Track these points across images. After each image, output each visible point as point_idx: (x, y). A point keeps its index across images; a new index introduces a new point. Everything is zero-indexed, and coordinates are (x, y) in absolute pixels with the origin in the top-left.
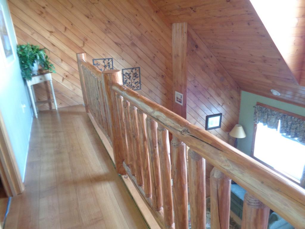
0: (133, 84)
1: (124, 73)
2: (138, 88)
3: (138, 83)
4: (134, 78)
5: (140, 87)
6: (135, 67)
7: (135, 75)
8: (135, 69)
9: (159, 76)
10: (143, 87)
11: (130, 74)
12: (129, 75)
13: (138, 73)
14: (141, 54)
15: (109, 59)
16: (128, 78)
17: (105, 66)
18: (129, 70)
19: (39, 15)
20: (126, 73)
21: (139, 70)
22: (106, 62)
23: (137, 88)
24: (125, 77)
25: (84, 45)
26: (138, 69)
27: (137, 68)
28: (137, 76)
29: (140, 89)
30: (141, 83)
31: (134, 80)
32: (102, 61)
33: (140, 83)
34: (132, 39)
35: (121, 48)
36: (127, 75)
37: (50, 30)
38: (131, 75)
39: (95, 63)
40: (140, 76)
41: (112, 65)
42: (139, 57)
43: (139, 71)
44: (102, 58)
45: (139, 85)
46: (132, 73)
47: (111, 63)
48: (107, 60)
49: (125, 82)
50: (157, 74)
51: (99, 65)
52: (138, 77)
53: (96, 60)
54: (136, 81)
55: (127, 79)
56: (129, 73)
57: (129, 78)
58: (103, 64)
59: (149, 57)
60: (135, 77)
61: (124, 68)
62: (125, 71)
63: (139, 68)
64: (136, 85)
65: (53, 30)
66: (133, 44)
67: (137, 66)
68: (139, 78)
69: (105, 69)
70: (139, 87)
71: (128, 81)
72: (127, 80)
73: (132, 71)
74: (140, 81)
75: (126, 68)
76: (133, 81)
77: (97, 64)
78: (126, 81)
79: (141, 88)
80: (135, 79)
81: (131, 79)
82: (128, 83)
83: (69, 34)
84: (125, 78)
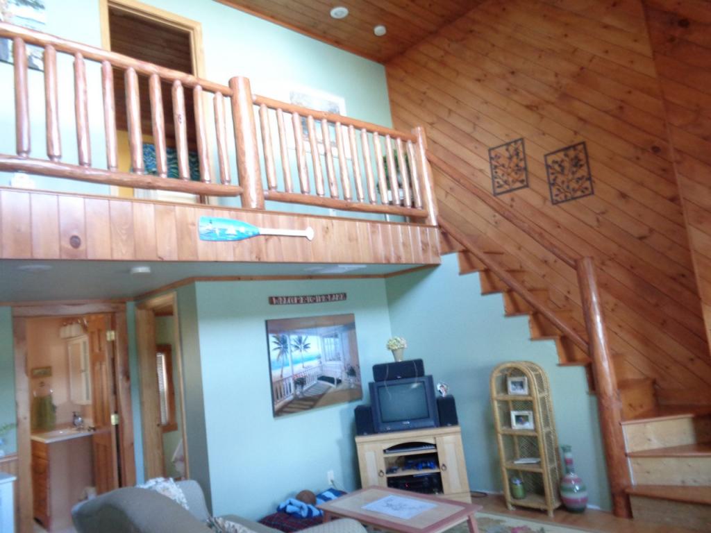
0: (573, 185)
1: (550, 162)
2: (587, 192)
3: (585, 179)
4: (574, 169)
5: (590, 190)
6: (573, 144)
7: (577, 163)
8: (574, 147)
9: (643, 150)
10: (599, 186)
11: (562, 161)
12: (560, 166)
13: (582, 156)
14: (584, 111)
15: (515, 142)
16: (558, 172)
17: (510, 158)
18: (559, 154)
19: (420, 105)
20: (555, 162)
21: (585, 148)
22: (512, 149)
23: (583, 192)
24: (551, 171)
25: (474, 128)
26: (580, 147)
27: (579, 144)
28: (581, 163)
29: (592, 193)
30: (593, 178)
31: (573, 173)
32: (504, 148)
33: (589, 179)
34: (561, 87)
35: (539, 114)
36: (556, 167)
37: (431, 121)
38: (566, 164)
39: (493, 155)
40: (588, 163)
41: (524, 153)
42: (581, 119)
43: (583, 151)
44: (503, 143)
45: (587, 184)
46: (566, 159)
47: (521, 148)
48: (513, 144)
49: (552, 182)
50: (636, 146)
51: (499, 157)
52: (581, 166)
53: (493, 149)
54: (578, 175)
55: (556, 175)
56: (559, 159)
57: (562, 172)
58: (507, 154)
59: (606, 112)
60: (575, 165)
61: (547, 152)
62: (550, 160)
63: (584, 143)
64: (580, 186)
65: (435, 119)
66: (565, 96)
67: (579, 139)
68: (585, 168)
69: (510, 163)
70: (586, 188)
71: (560, 178)
72: (556, 177)
73: (566, 155)
74: (589, 173)
75: (552, 150)
76: (570, 177)
77: (496, 156)
78: (554, 180)
79: (592, 189)
80: (576, 172)
81: (566, 172)
82: (560, 184)
83: (454, 120)
84: (553, 174)
